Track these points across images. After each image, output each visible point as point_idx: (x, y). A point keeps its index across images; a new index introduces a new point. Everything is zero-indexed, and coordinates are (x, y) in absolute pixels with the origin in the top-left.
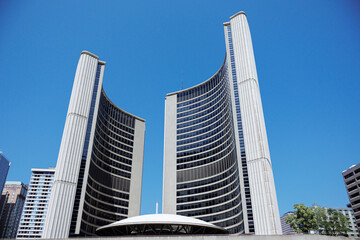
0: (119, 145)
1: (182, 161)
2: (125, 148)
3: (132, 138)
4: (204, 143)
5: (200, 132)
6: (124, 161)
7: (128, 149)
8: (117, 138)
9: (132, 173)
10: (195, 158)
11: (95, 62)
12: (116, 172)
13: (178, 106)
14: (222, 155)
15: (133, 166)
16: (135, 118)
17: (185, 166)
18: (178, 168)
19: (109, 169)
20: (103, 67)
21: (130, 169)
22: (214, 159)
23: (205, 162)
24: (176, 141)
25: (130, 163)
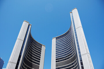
0: (36, 53)
1: (57, 59)
2: (38, 54)
3: (41, 51)
4: (65, 53)
5: (64, 49)
6: (37, 59)
7: (39, 55)
8: (35, 51)
9: (40, 63)
10: (62, 58)
11: (28, 24)
12: (34, 62)
13: (56, 41)
14: (71, 56)
15: (41, 61)
16: (42, 45)
17: (59, 61)
18: (56, 62)
19: (32, 61)
20: (30, 26)
21: (39, 62)
22: (69, 58)
23: (66, 59)
24: (55, 52)
25: (40, 60)
